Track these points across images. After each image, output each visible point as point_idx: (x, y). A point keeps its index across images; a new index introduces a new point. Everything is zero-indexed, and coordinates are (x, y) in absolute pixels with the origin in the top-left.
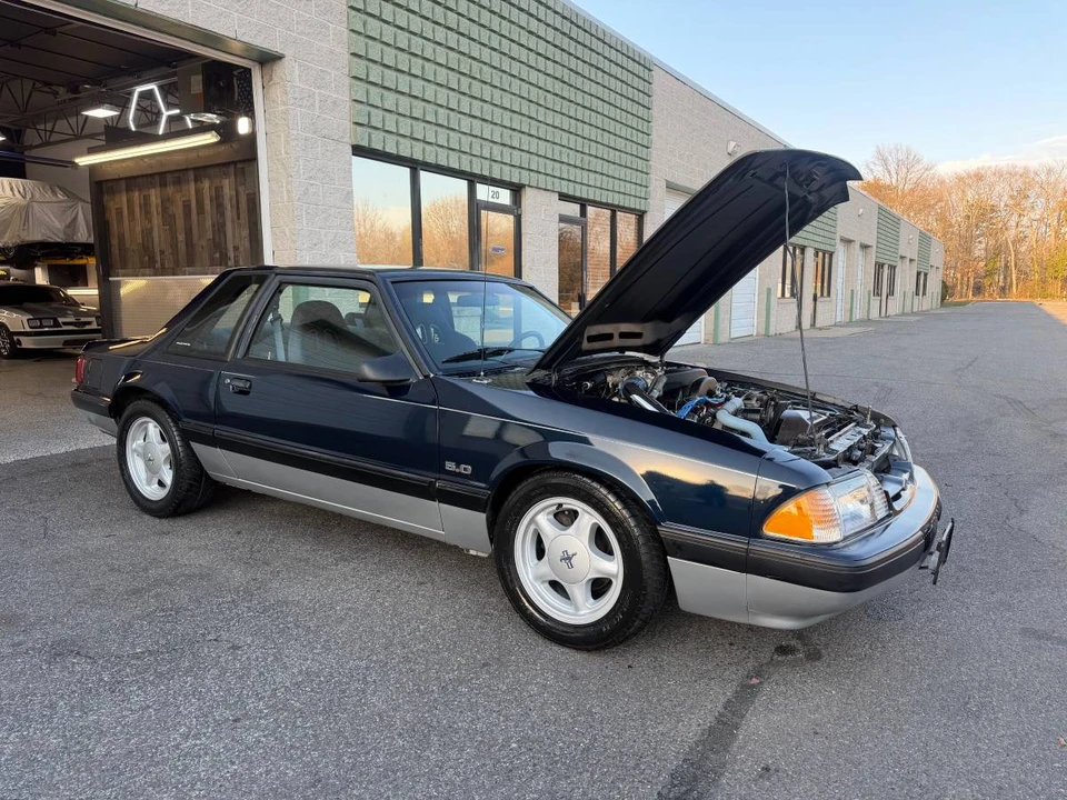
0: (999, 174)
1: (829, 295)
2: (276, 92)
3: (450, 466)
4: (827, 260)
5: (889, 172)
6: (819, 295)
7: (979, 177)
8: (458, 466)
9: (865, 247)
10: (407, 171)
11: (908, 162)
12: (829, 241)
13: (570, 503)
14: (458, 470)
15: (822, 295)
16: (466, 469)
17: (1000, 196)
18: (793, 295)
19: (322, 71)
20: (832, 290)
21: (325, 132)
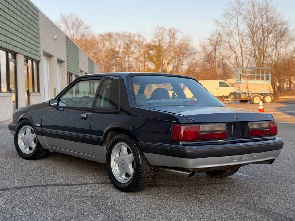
0: (118, 34)
1: (39, 91)
4: (35, 67)
5: (68, 27)
6: (31, 90)
7: (110, 36)
9: (60, 62)
11: (78, 24)
12: (35, 52)
15: (34, 91)
17: (120, 47)
18: (9, 90)
20: (41, 87)
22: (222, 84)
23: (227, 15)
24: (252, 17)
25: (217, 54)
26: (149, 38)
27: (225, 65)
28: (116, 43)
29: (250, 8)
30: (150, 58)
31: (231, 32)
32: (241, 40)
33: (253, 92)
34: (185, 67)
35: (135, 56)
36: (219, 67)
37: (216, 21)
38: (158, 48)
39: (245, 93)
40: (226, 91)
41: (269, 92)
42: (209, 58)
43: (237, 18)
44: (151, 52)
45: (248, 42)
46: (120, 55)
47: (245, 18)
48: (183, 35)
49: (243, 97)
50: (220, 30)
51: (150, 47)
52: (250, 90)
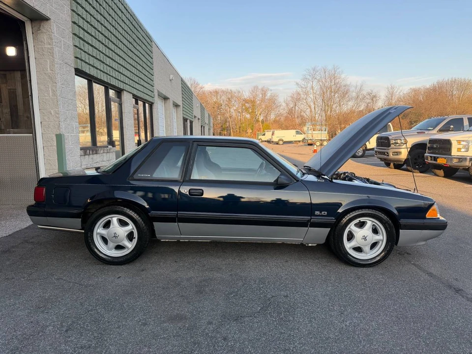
0: (223, 92)
2: (44, 37)
3: (317, 213)
4: (192, 124)
8: (321, 212)
10: (86, 81)
13: (362, 219)
14: (321, 214)
16: (324, 213)
17: (223, 101)
19: (63, 29)
21: (66, 61)
22: (298, 133)
23: (305, 79)
24: (324, 81)
25: (297, 108)
26: (246, 95)
27: (302, 117)
28: (220, 98)
29: (323, 74)
30: (247, 110)
31: (308, 92)
32: (314, 98)
33: (316, 139)
34: (272, 117)
35: (235, 108)
36: (298, 117)
37: (297, 84)
38: (253, 102)
39: (311, 139)
40: (300, 137)
41: (326, 139)
42: (291, 112)
43: (313, 82)
44: (247, 104)
45: (320, 101)
46: (223, 107)
47: (319, 81)
48: (272, 92)
49: (310, 142)
50: (299, 90)
51: (246, 101)
52: (314, 137)
